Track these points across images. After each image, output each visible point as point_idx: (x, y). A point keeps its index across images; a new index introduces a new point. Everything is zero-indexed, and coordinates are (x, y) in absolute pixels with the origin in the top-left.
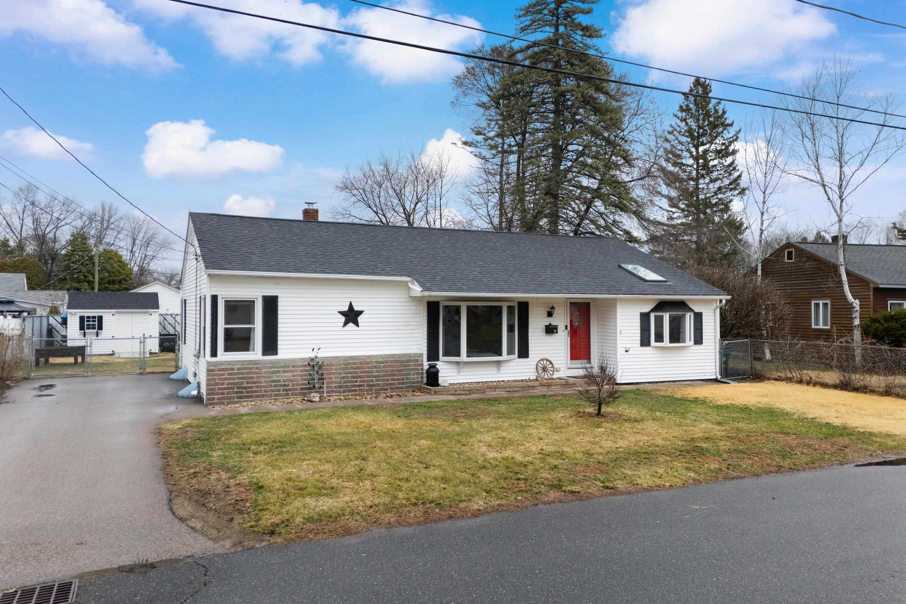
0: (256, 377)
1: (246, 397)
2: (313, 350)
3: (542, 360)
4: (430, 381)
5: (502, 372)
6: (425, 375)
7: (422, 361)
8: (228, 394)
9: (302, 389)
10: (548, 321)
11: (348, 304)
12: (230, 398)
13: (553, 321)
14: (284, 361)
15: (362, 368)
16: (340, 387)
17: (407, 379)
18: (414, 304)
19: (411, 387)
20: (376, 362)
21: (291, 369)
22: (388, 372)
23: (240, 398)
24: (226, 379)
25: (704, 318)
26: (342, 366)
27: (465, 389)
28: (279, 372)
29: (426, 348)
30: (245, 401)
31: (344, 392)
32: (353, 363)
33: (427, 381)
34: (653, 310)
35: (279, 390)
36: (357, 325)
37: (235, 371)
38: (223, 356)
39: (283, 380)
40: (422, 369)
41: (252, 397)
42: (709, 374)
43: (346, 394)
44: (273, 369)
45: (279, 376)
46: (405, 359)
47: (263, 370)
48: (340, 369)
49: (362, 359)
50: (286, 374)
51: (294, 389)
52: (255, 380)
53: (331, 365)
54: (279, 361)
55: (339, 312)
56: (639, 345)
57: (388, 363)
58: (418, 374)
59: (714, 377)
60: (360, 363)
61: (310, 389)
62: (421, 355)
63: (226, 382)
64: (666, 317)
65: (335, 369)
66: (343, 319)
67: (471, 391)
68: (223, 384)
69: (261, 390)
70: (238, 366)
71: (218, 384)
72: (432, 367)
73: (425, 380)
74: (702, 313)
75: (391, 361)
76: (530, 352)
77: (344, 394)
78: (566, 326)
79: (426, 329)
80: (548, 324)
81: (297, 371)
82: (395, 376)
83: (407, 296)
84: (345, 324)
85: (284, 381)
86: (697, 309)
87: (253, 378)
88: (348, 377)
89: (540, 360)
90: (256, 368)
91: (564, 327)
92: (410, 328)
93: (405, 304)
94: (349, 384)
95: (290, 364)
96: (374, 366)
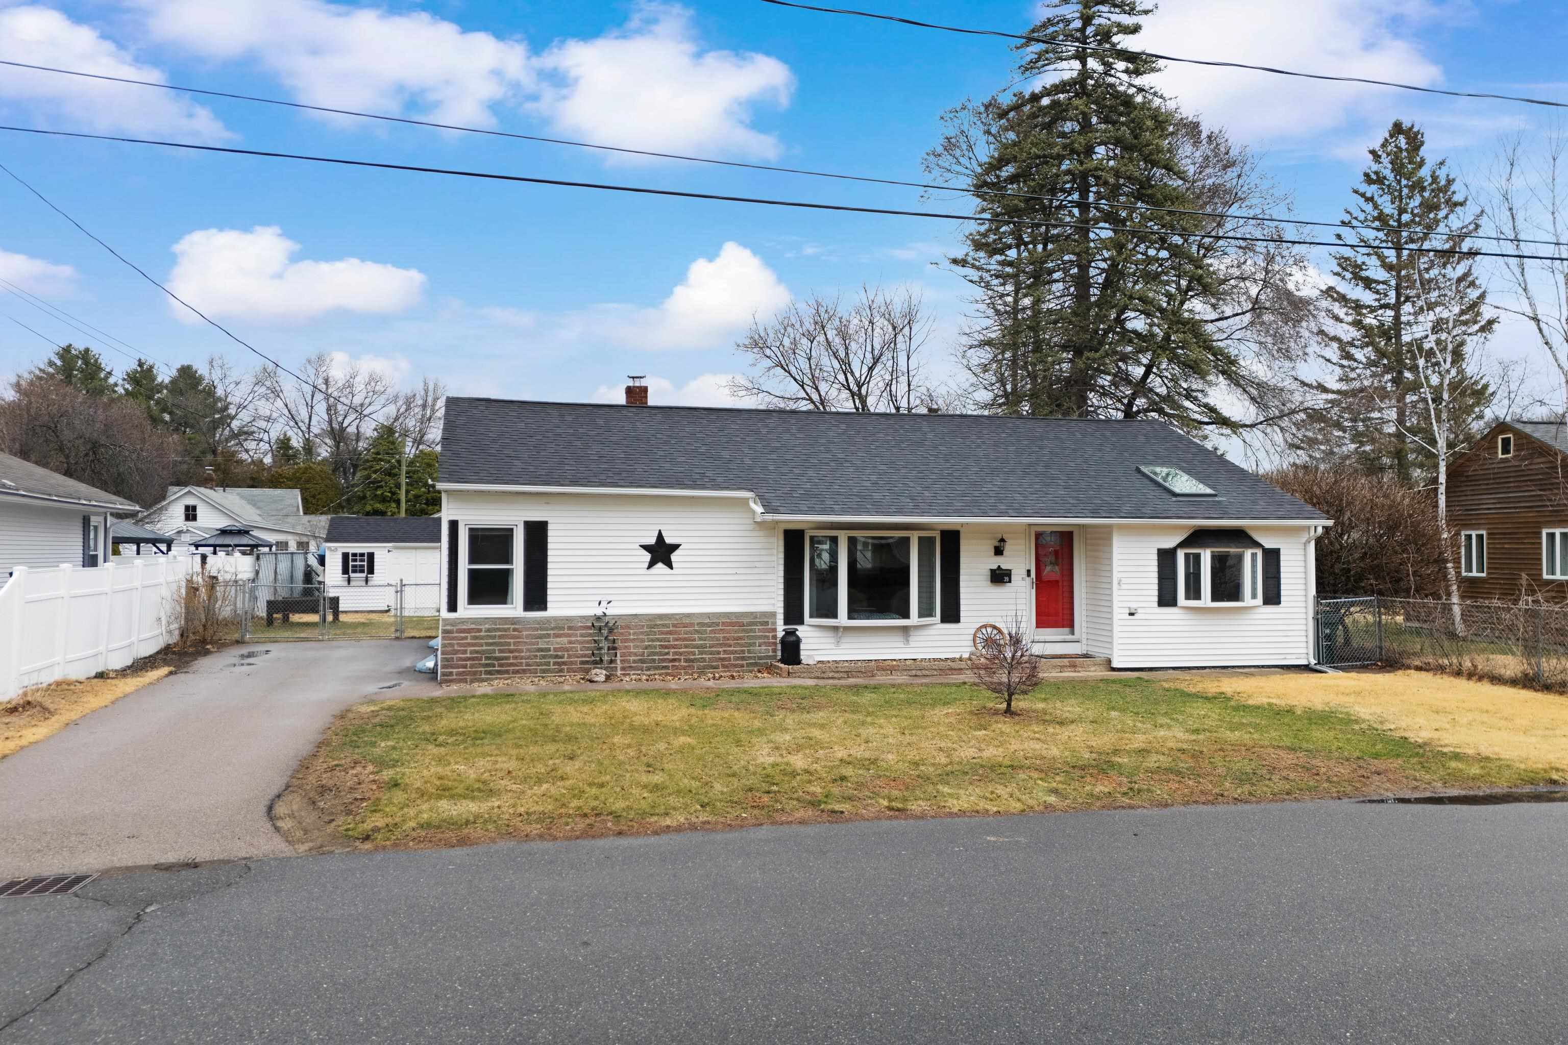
0: (515, 644)
1: (499, 672)
2: (600, 603)
3: (985, 626)
4: (785, 655)
5: (912, 644)
6: (779, 647)
7: (775, 623)
8: (472, 666)
9: (583, 663)
10: (995, 562)
11: (656, 534)
12: (475, 673)
13: (1004, 563)
14: (556, 619)
15: (676, 633)
16: (642, 661)
17: (749, 652)
18: (761, 533)
19: (756, 664)
20: (698, 624)
21: (566, 631)
22: (718, 639)
23: (490, 673)
24: (469, 645)
25: (1282, 558)
26: (645, 629)
27: (839, 669)
28: (548, 636)
29: (782, 604)
30: (496, 679)
31: (648, 669)
32: (663, 625)
33: (782, 655)
34: (1182, 545)
35: (548, 664)
36: (671, 567)
37: (482, 634)
38: (466, 611)
39: (555, 648)
40: (775, 637)
41: (507, 672)
42: (1294, 656)
43: (652, 673)
44: (540, 632)
45: (548, 643)
46: (745, 621)
47: (524, 633)
48: (642, 633)
49: (677, 620)
50: (558, 640)
51: (572, 663)
52: (512, 647)
53: (628, 627)
54: (548, 620)
55: (641, 546)
56: (1156, 604)
57: (718, 625)
58: (768, 644)
59: (1305, 662)
60: (674, 626)
61: (595, 662)
62: (773, 615)
63: (469, 649)
64: (1206, 557)
65: (634, 634)
66: (647, 557)
67: (849, 674)
68: (465, 652)
69: (521, 663)
70: (487, 626)
71: (456, 652)
72: (790, 633)
73: (779, 653)
74: (1279, 549)
75: (723, 623)
76: (962, 614)
77: (648, 673)
78: (1029, 572)
79: (782, 573)
80: (995, 567)
81: (576, 635)
82: (730, 646)
83: (751, 521)
84: (651, 564)
85: (556, 650)
86: (1269, 544)
87: (509, 644)
88: (655, 647)
89: (981, 627)
90: (514, 630)
91: (1026, 573)
92: (756, 571)
93: (748, 534)
94: (657, 657)
95: (565, 625)
96: (696, 631)
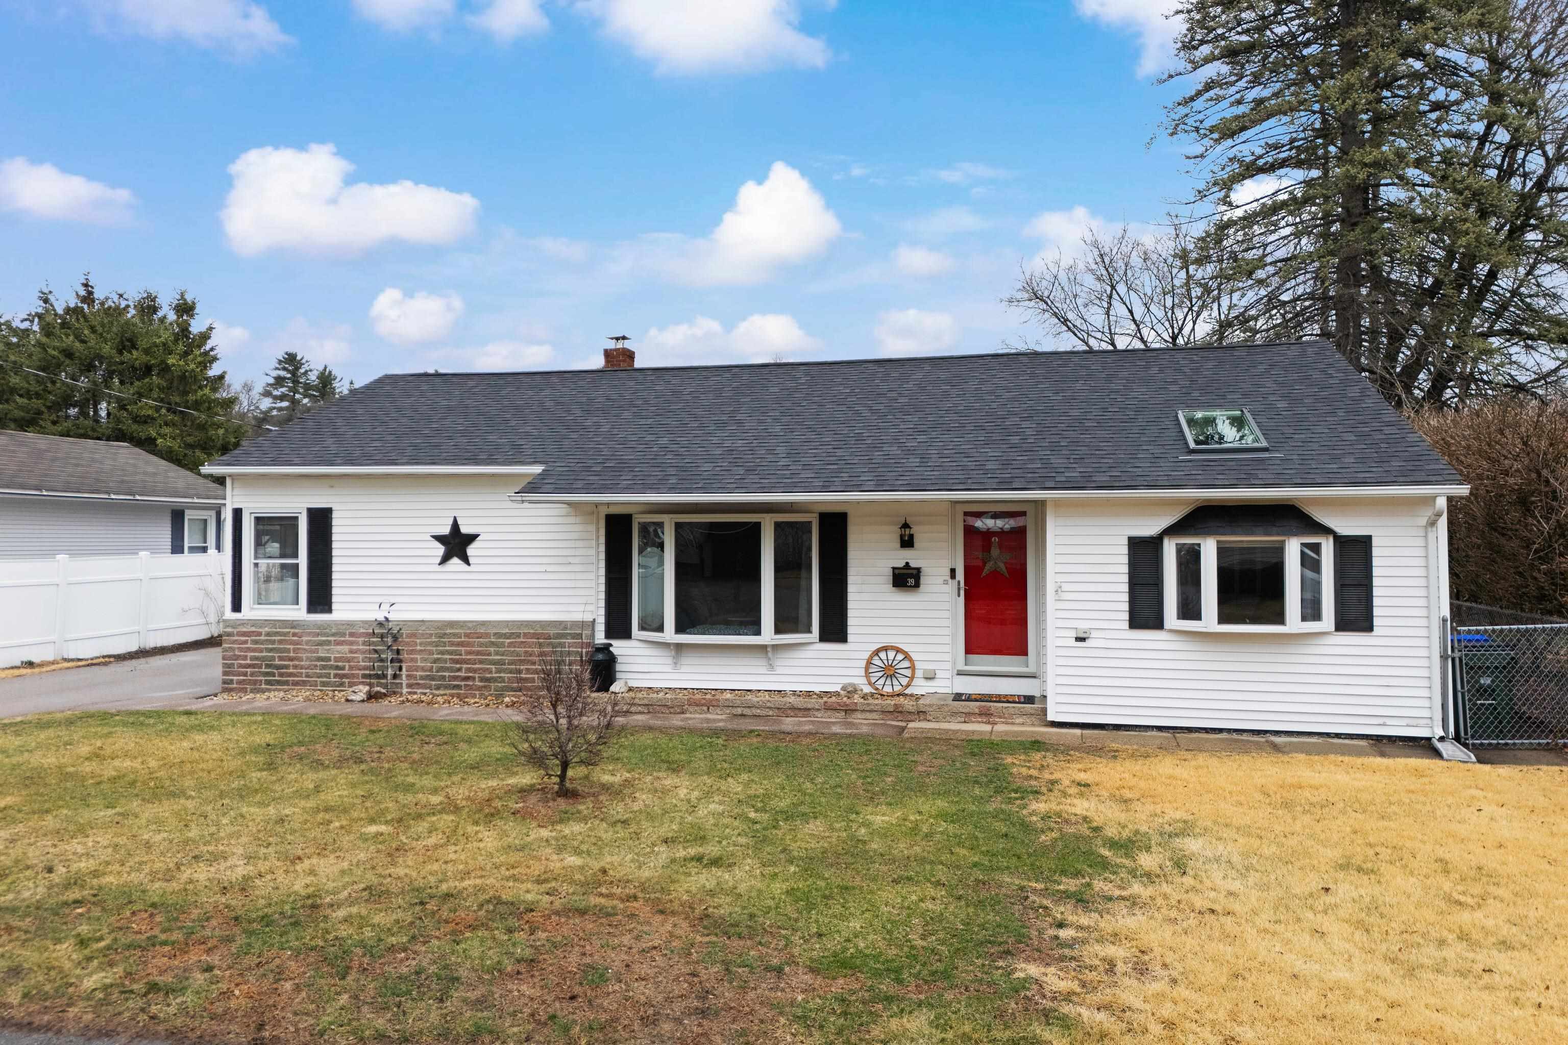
0: (294, 650)
1: (279, 683)
2: (381, 606)
4: (599, 679)
5: (779, 670)
7: (593, 636)
8: (252, 674)
9: (364, 676)
10: (900, 558)
11: (451, 521)
12: (255, 683)
13: (913, 558)
14: (337, 623)
15: (468, 644)
16: (430, 678)
18: (578, 520)
20: (495, 634)
21: (347, 638)
22: (518, 655)
23: (269, 683)
24: (249, 650)
25: (1375, 552)
26: (434, 639)
28: (329, 642)
29: (602, 612)
30: (275, 690)
31: (438, 688)
32: (455, 635)
33: (594, 678)
34: (1171, 531)
35: (328, 676)
36: (469, 564)
37: (263, 638)
38: (252, 611)
41: (286, 683)
43: (442, 692)
44: (320, 638)
45: (328, 651)
46: (552, 632)
47: (305, 639)
48: (430, 644)
49: (470, 628)
50: (339, 648)
51: (353, 676)
52: (292, 654)
53: (413, 635)
54: (331, 624)
55: (433, 537)
56: (1126, 625)
57: (518, 636)
59: (1421, 734)
60: (467, 635)
61: (378, 677)
62: (593, 624)
63: (250, 654)
64: (1209, 550)
65: (421, 644)
66: (440, 550)
68: (245, 658)
69: (301, 674)
70: (266, 629)
71: (237, 658)
72: (607, 650)
74: (1369, 537)
75: (524, 634)
76: (850, 630)
77: (437, 692)
78: (953, 572)
79: (602, 571)
80: (901, 564)
81: (357, 643)
82: (533, 663)
84: (445, 559)
85: (336, 659)
86: (1347, 527)
87: (288, 651)
88: (445, 661)
89: (878, 650)
90: (294, 635)
91: (946, 573)
92: (569, 568)
93: (560, 520)
94: (447, 674)
95: (346, 631)
96: (493, 643)
